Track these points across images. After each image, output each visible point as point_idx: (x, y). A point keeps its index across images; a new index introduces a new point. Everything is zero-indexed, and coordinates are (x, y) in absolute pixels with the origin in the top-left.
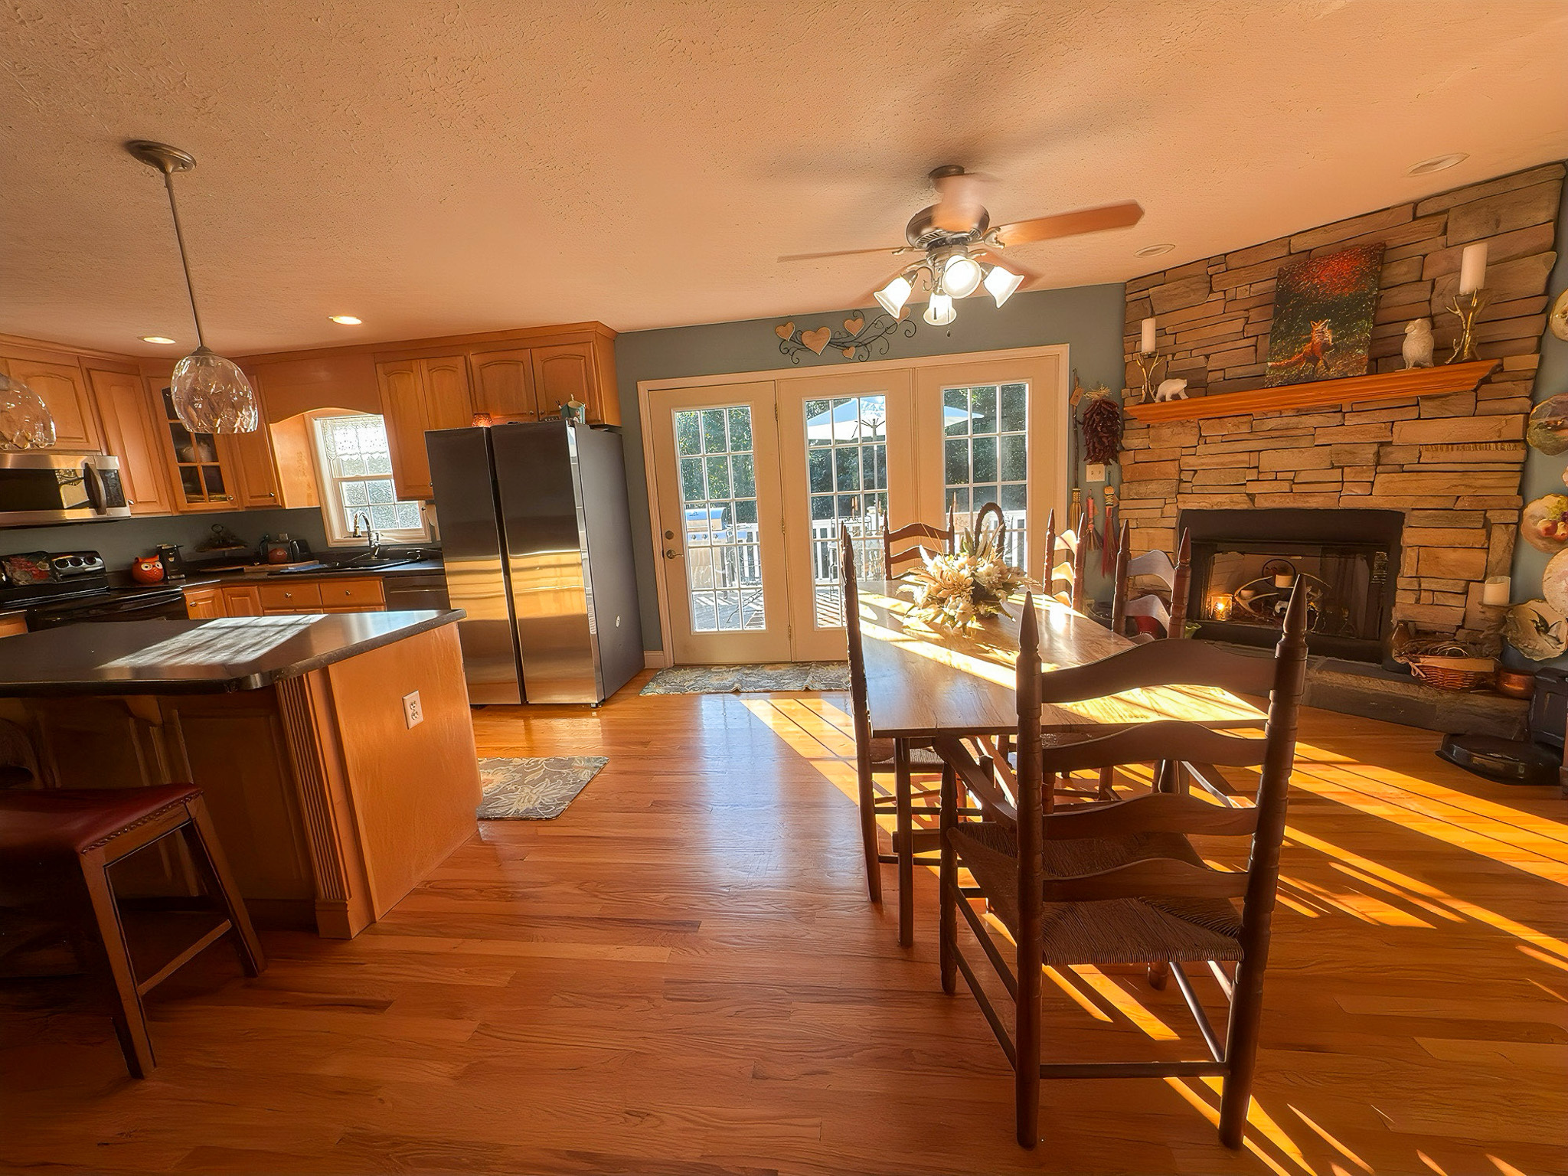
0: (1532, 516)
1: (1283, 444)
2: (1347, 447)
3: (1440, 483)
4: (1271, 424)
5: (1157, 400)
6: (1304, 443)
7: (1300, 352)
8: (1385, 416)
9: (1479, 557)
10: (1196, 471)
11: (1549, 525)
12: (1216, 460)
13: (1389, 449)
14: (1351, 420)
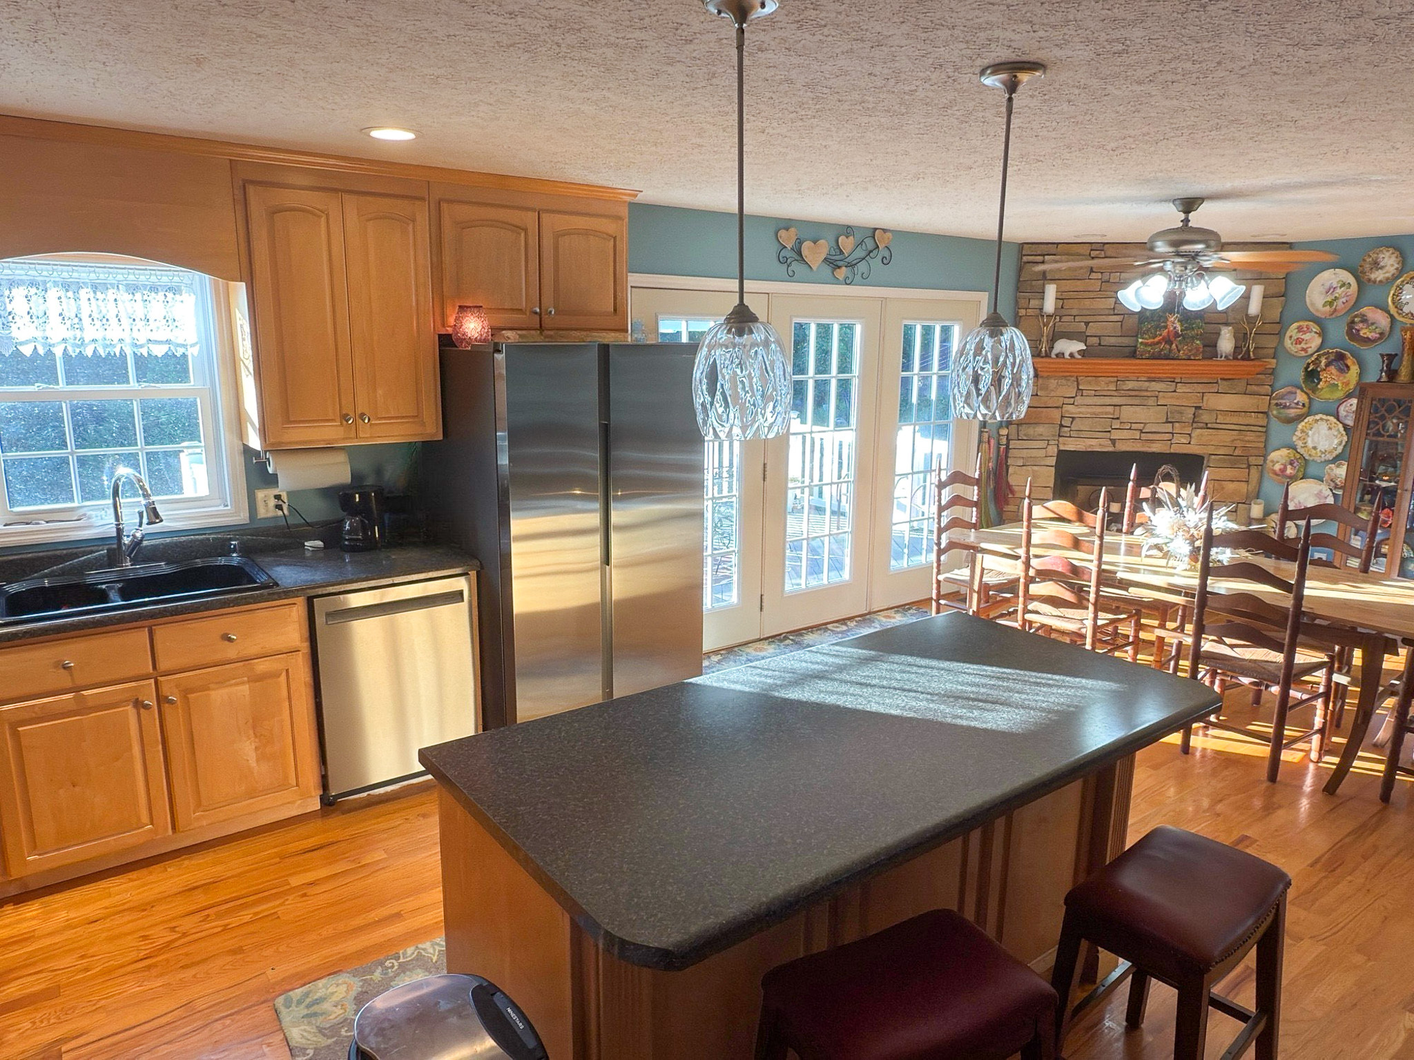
0: (1272, 461)
1: (1137, 401)
2: (1178, 408)
3: (1226, 437)
4: (1130, 385)
5: (1053, 356)
6: (1151, 401)
7: (1161, 335)
8: (1200, 388)
9: (1243, 487)
10: (1073, 418)
11: (1282, 467)
12: (1090, 410)
13: (1201, 411)
14: (1181, 388)
